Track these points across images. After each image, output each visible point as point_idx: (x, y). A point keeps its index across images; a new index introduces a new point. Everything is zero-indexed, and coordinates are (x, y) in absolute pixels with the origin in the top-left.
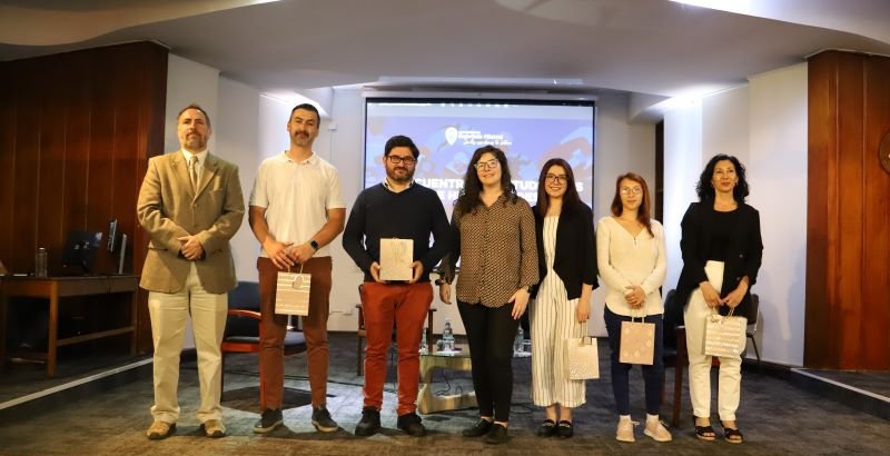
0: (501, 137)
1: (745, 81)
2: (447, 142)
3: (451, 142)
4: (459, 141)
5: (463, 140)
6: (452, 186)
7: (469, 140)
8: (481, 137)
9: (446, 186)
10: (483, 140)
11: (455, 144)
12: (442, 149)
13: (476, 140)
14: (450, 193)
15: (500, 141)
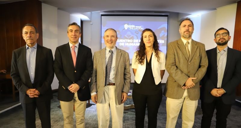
0: (140, 27)
1: (215, 9)
2: (125, 29)
3: (126, 29)
4: (128, 28)
5: (129, 28)
6: (126, 41)
7: (131, 28)
8: (135, 27)
9: (125, 42)
10: (135, 28)
11: (127, 29)
12: (123, 30)
13: (133, 28)
14: (126, 43)
15: (140, 28)
